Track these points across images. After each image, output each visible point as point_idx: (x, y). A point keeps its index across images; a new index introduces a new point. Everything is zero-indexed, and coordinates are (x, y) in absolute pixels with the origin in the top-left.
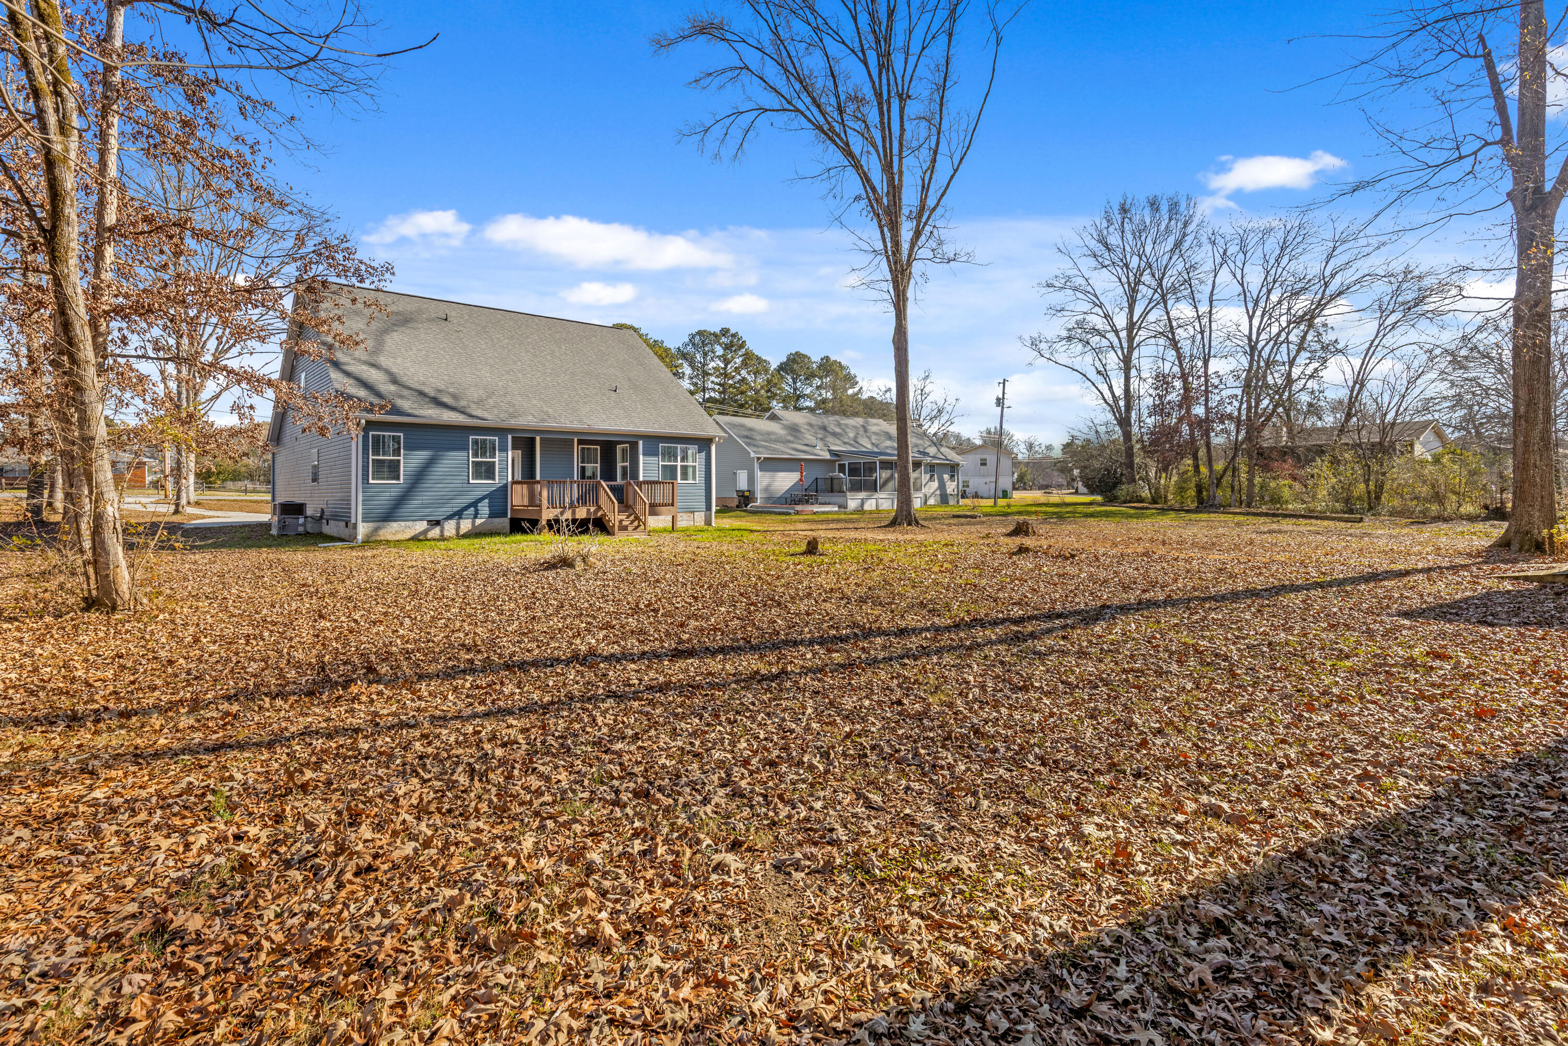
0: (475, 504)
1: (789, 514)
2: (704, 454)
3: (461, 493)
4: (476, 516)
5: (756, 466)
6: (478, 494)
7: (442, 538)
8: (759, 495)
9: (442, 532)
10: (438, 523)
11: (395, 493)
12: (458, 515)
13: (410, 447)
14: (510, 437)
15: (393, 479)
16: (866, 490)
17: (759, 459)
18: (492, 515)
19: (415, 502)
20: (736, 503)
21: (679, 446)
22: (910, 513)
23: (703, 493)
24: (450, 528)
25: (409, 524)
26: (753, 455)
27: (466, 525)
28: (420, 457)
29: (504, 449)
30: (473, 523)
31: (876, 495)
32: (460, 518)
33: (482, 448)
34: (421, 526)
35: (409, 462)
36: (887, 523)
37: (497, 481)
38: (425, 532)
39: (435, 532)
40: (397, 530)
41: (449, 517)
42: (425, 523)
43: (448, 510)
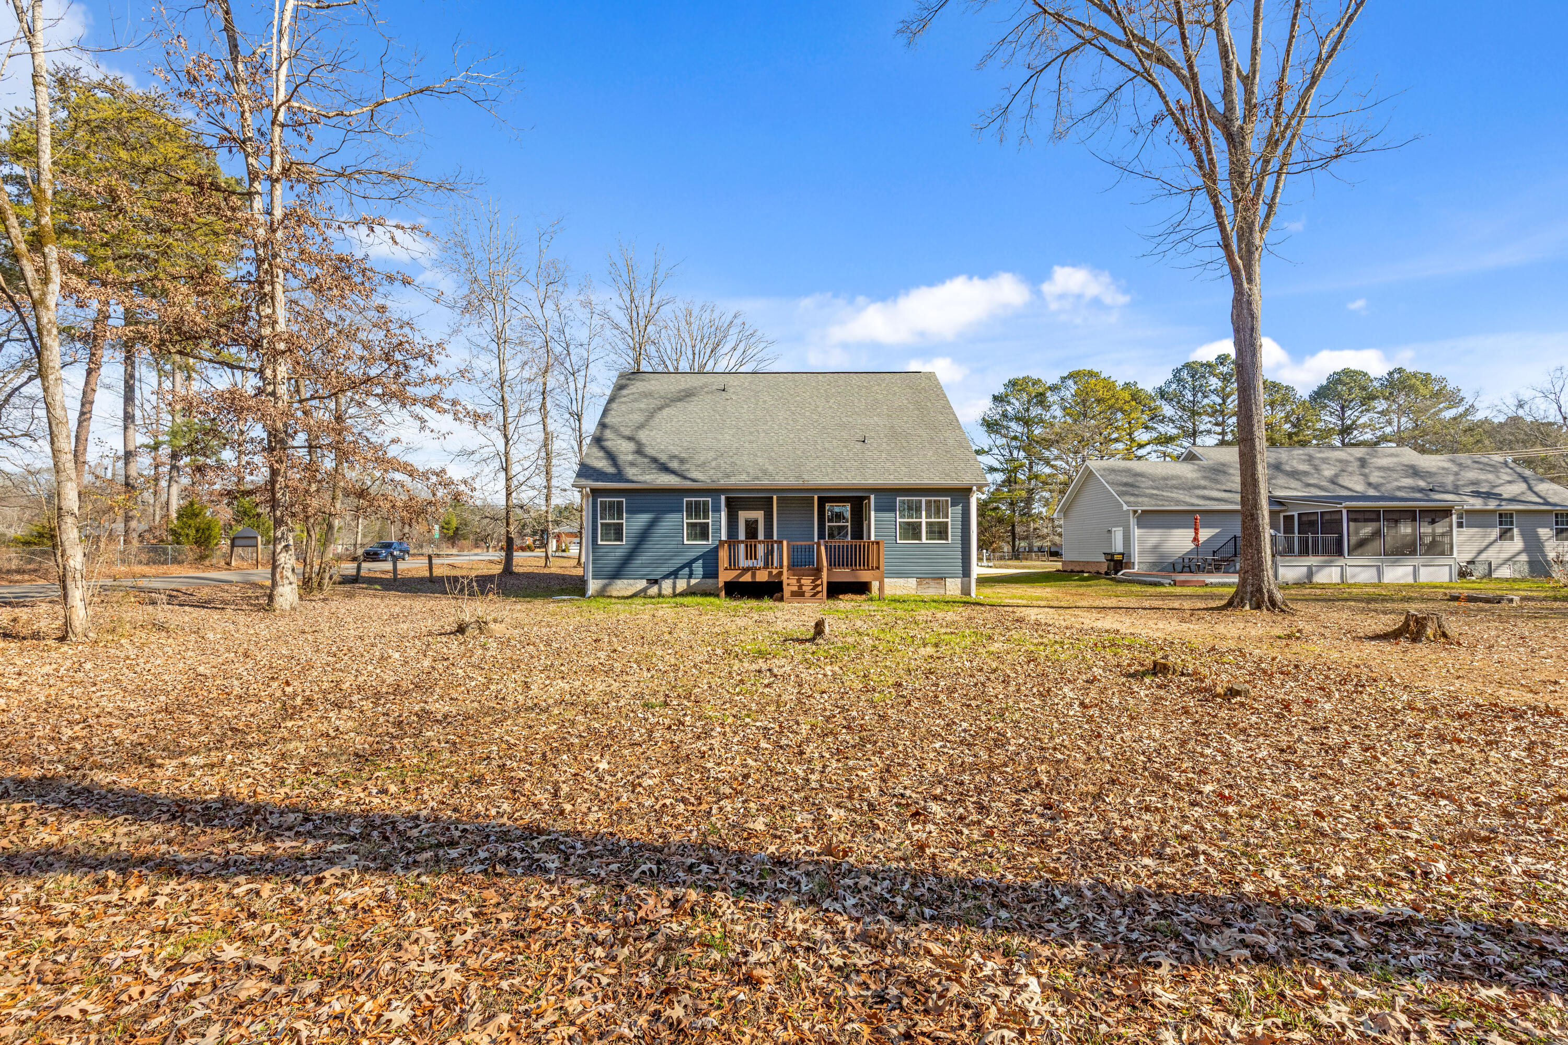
0: (689, 564)
1: (1162, 585)
2: (960, 507)
3: (677, 554)
4: (690, 576)
5: (1133, 521)
6: (693, 554)
7: (660, 595)
8: (1136, 559)
9: (660, 590)
10: (656, 582)
11: (620, 553)
12: (674, 574)
13: (632, 511)
14: (723, 498)
15: (616, 540)
16: (1325, 552)
17: (1135, 512)
18: (705, 576)
19: (638, 562)
20: (1104, 569)
21: (924, 499)
22: (1260, 590)
23: (959, 555)
24: (667, 586)
25: (631, 581)
26: (1125, 507)
27: (682, 585)
28: (643, 519)
29: (717, 510)
30: (688, 583)
31: (1341, 561)
32: (676, 578)
33: (696, 510)
34: (642, 584)
35: (633, 524)
36: (1223, 602)
37: (710, 542)
38: (644, 590)
39: (654, 590)
40: (622, 587)
41: (666, 577)
42: (644, 582)
43: (666, 570)
